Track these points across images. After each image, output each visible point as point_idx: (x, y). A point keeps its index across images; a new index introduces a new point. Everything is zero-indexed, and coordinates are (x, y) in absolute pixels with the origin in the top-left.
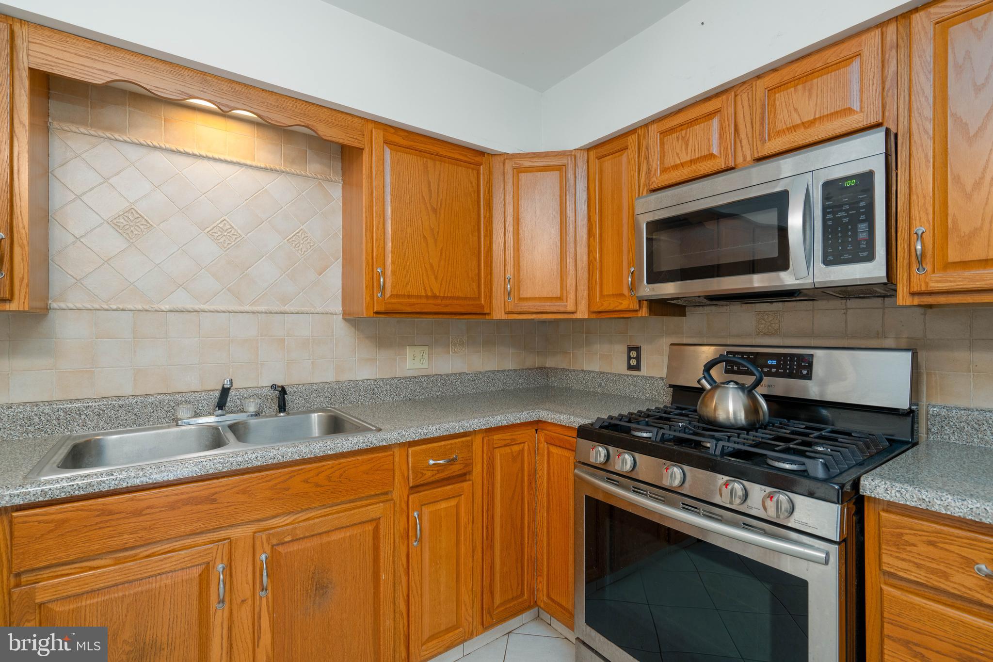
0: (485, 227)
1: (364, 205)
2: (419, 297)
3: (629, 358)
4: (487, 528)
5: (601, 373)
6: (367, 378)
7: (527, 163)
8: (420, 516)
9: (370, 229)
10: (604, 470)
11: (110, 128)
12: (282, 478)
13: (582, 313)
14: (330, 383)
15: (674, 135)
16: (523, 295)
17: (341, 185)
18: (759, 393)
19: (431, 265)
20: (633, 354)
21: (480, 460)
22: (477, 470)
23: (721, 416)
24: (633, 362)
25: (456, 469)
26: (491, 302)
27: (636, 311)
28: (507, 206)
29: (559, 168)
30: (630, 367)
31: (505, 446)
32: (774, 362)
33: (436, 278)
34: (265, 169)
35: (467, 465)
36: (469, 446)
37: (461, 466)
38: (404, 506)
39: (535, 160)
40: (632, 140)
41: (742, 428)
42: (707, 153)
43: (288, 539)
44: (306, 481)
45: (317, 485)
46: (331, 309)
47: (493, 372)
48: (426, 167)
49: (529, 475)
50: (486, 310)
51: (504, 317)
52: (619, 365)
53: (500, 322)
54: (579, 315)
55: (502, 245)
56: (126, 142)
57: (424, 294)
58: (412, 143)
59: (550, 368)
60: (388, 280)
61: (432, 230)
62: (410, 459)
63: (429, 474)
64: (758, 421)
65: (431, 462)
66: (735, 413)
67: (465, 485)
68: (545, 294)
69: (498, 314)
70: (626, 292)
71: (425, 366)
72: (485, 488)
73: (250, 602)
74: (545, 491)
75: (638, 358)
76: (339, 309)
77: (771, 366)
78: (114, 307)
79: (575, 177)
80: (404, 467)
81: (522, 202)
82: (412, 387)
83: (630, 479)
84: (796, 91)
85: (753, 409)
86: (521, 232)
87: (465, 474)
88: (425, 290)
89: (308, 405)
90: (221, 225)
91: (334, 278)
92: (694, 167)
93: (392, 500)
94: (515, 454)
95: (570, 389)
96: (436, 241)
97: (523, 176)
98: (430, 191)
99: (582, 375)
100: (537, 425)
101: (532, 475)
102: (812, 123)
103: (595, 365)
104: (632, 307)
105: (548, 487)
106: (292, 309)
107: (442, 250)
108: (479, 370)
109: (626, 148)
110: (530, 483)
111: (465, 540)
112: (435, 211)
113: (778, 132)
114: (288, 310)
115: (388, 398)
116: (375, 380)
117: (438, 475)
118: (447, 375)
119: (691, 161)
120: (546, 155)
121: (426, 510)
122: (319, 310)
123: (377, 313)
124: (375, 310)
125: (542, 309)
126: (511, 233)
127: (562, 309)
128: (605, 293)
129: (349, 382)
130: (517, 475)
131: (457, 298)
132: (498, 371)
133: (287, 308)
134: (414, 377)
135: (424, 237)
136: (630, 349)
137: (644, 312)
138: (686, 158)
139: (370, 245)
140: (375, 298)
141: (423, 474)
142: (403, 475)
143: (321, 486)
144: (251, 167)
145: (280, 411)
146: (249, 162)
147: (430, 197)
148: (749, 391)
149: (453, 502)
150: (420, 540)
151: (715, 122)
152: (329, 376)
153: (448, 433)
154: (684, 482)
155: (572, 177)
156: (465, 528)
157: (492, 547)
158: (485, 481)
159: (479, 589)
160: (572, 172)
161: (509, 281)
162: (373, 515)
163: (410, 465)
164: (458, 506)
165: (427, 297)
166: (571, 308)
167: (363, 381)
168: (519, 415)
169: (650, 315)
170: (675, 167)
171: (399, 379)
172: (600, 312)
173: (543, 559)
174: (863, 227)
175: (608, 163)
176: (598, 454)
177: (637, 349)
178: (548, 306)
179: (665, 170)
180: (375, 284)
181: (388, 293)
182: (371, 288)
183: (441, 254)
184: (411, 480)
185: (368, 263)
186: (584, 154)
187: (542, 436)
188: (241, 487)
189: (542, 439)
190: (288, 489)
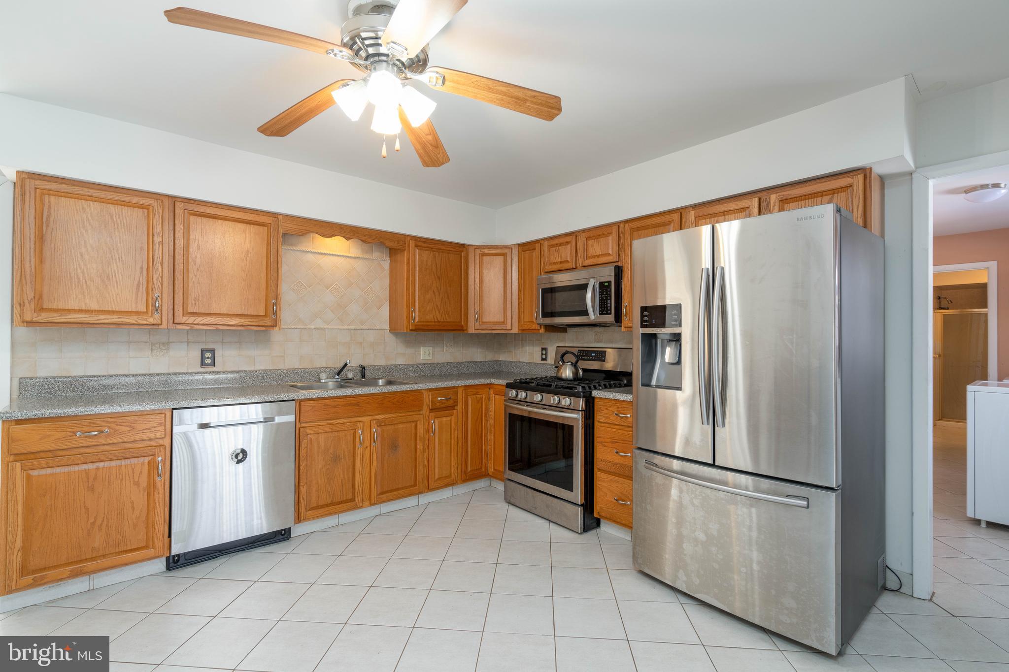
0: (465, 284)
1: (405, 277)
2: (431, 322)
3: (542, 354)
4: (464, 433)
5: (529, 363)
6: (401, 363)
7: (487, 251)
8: (434, 422)
9: (408, 289)
10: (515, 400)
11: (292, 245)
12: (381, 399)
13: (515, 330)
14: (383, 366)
15: (554, 248)
16: (484, 320)
17: (389, 262)
18: (581, 368)
19: (437, 306)
20: (544, 352)
21: (461, 401)
22: (460, 404)
23: (564, 376)
24: (544, 356)
25: (450, 403)
26: (467, 324)
27: (539, 330)
28: (476, 273)
29: (504, 255)
30: (543, 359)
31: (473, 395)
32: (593, 354)
33: (439, 312)
34: (354, 258)
35: (455, 402)
36: (456, 393)
37: (452, 402)
38: (427, 417)
39: (491, 250)
40: (538, 245)
41: (571, 380)
42: (565, 260)
43: (383, 424)
44: (389, 402)
45: (393, 404)
46: (384, 327)
47: (468, 362)
48: (435, 257)
49: (485, 410)
50: (465, 328)
51: (474, 332)
52: (537, 358)
53: (472, 334)
54: (513, 331)
55: (473, 293)
56: (298, 250)
57: (433, 320)
58: (428, 245)
59: (502, 361)
60: (416, 315)
61: (437, 288)
62: (430, 397)
63: (438, 404)
64: (577, 378)
65: (439, 399)
66: (569, 375)
67: (455, 411)
68: (496, 320)
69: (471, 330)
70: (534, 320)
71: (431, 358)
72: (464, 413)
73: (369, 448)
74: (493, 417)
75: (546, 354)
76: (387, 327)
77: (593, 356)
78: (293, 327)
79: (512, 259)
80: (427, 400)
81: (484, 272)
82: (424, 369)
83: (524, 402)
84: (594, 241)
85: (576, 373)
86: (483, 287)
87: (454, 406)
88: (434, 319)
89: (373, 376)
90: (335, 287)
91: (385, 311)
92: (561, 265)
93: (423, 414)
94: (478, 399)
95: (513, 372)
96: (439, 294)
97: (484, 258)
98: (437, 268)
99: (518, 364)
100: (490, 386)
101: (487, 410)
102: (598, 256)
103: (525, 359)
104: (537, 328)
105: (494, 416)
106: (366, 327)
107: (442, 298)
108: (460, 361)
109: (535, 249)
110: (486, 414)
111: (454, 437)
112: (439, 278)
113: (589, 257)
114: (364, 328)
115: (411, 374)
116: (405, 365)
117: (442, 405)
118: (442, 363)
119: (560, 262)
120: (497, 247)
121: (437, 421)
122: (378, 328)
123: (411, 330)
124: (410, 329)
125: (494, 328)
126: (478, 288)
127: (504, 328)
128: (525, 320)
129: (392, 365)
130: (479, 410)
131: (450, 322)
132: (471, 362)
133: (363, 327)
134: (425, 364)
135: (434, 292)
136: (543, 349)
137: (542, 330)
138: (558, 260)
139: (408, 297)
140: (410, 323)
141: (436, 404)
142: (427, 404)
143: (396, 404)
144: (348, 257)
145: (362, 378)
146: (347, 255)
147: (437, 271)
148: (575, 365)
149: (449, 418)
150: (434, 433)
151: (569, 246)
152: (382, 362)
153: (447, 386)
154: (542, 400)
155: (510, 259)
156: (454, 431)
157: (466, 442)
158: (464, 411)
159: (460, 462)
160: (510, 257)
161: (477, 313)
162: (415, 419)
163: (430, 399)
164: (451, 420)
165: (435, 322)
166: (509, 327)
167: (399, 365)
168: (481, 380)
169: (545, 332)
170: (555, 263)
171: (417, 364)
172: (523, 330)
173: (492, 451)
174: (609, 301)
175: (527, 254)
176: (513, 393)
177: (546, 349)
178: (497, 327)
179: (551, 264)
180: (410, 315)
181: (417, 320)
182: (408, 318)
183: (442, 300)
184: (430, 406)
185: (407, 306)
186: (517, 247)
187: (491, 391)
188: (367, 401)
189: (492, 393)
190: (383, 404)
